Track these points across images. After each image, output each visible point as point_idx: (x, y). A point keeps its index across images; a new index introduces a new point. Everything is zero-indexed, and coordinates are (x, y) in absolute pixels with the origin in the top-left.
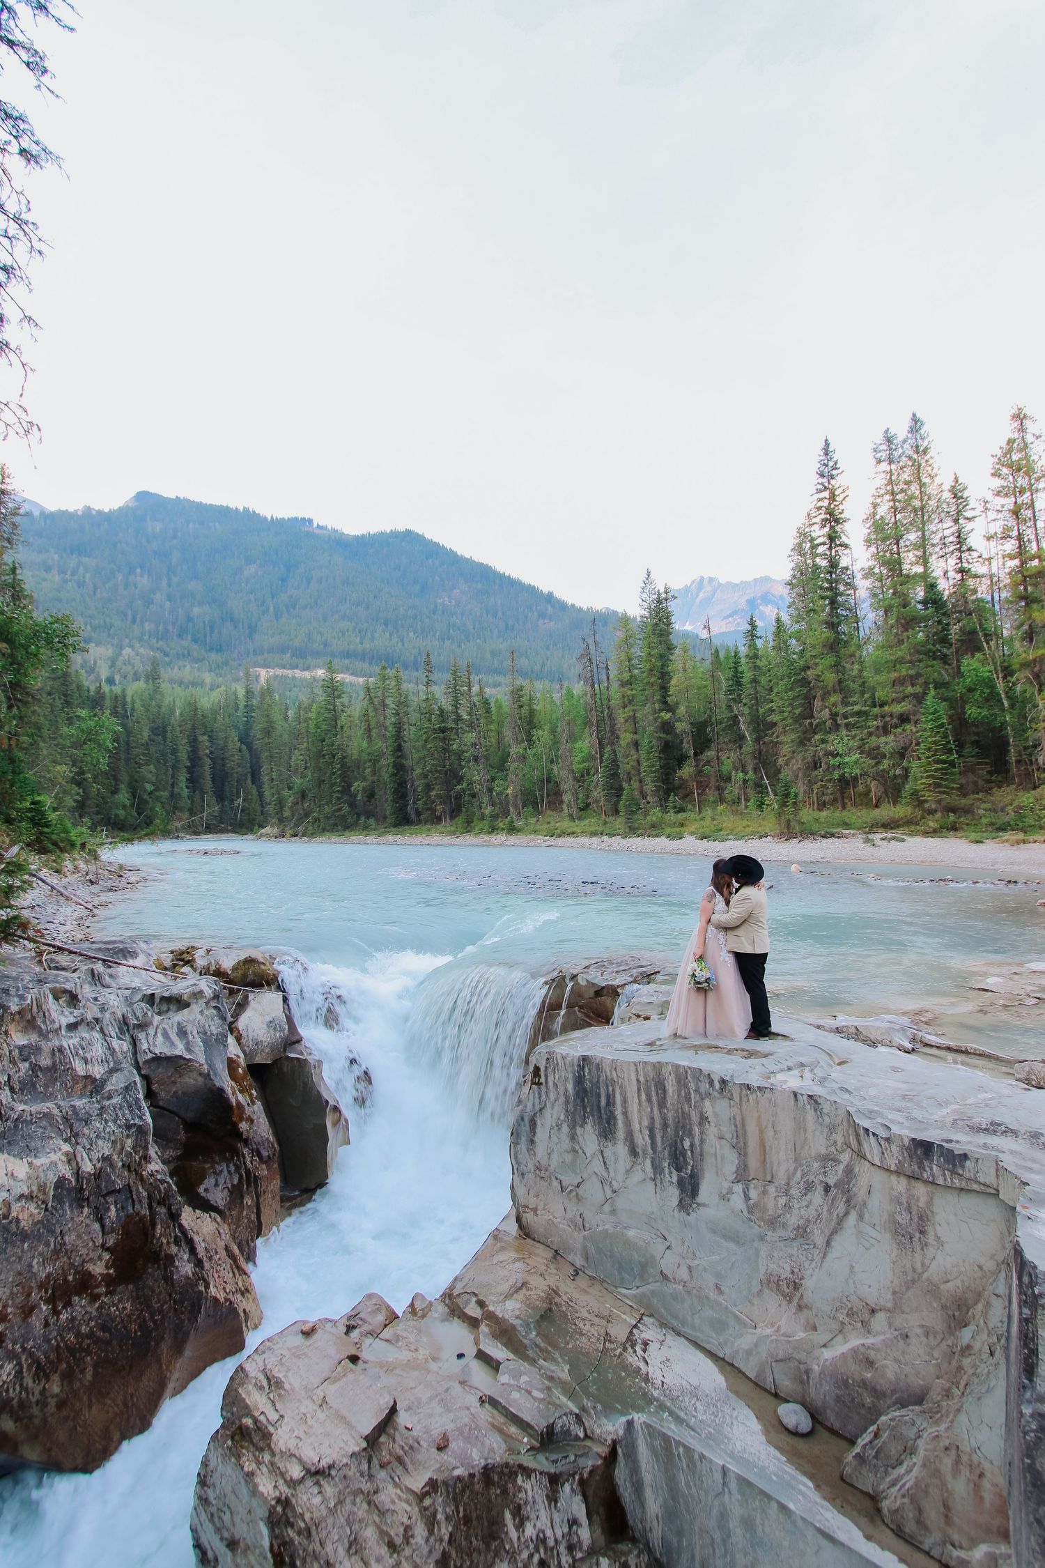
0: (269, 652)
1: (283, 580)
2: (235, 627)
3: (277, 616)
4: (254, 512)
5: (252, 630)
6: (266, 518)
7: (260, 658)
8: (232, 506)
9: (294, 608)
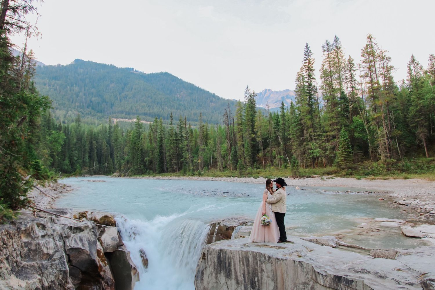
0: (118, 113)
1: (123, 89)
2: (106, 104)
3: (121, 101)
4: (114, 66)
5: (112, 105)
6: (118, 68)
7: (114, 115)
8: (107, 64)
9: (127, 98)
